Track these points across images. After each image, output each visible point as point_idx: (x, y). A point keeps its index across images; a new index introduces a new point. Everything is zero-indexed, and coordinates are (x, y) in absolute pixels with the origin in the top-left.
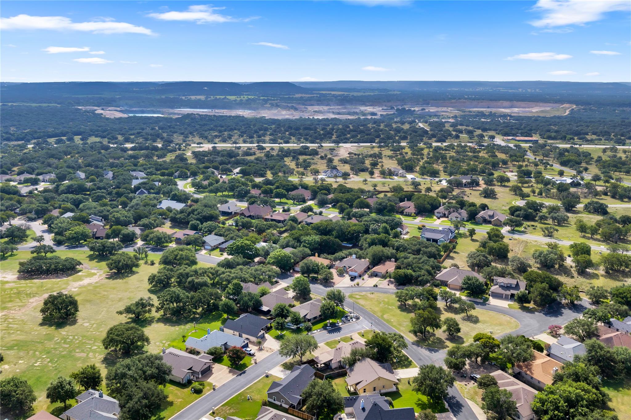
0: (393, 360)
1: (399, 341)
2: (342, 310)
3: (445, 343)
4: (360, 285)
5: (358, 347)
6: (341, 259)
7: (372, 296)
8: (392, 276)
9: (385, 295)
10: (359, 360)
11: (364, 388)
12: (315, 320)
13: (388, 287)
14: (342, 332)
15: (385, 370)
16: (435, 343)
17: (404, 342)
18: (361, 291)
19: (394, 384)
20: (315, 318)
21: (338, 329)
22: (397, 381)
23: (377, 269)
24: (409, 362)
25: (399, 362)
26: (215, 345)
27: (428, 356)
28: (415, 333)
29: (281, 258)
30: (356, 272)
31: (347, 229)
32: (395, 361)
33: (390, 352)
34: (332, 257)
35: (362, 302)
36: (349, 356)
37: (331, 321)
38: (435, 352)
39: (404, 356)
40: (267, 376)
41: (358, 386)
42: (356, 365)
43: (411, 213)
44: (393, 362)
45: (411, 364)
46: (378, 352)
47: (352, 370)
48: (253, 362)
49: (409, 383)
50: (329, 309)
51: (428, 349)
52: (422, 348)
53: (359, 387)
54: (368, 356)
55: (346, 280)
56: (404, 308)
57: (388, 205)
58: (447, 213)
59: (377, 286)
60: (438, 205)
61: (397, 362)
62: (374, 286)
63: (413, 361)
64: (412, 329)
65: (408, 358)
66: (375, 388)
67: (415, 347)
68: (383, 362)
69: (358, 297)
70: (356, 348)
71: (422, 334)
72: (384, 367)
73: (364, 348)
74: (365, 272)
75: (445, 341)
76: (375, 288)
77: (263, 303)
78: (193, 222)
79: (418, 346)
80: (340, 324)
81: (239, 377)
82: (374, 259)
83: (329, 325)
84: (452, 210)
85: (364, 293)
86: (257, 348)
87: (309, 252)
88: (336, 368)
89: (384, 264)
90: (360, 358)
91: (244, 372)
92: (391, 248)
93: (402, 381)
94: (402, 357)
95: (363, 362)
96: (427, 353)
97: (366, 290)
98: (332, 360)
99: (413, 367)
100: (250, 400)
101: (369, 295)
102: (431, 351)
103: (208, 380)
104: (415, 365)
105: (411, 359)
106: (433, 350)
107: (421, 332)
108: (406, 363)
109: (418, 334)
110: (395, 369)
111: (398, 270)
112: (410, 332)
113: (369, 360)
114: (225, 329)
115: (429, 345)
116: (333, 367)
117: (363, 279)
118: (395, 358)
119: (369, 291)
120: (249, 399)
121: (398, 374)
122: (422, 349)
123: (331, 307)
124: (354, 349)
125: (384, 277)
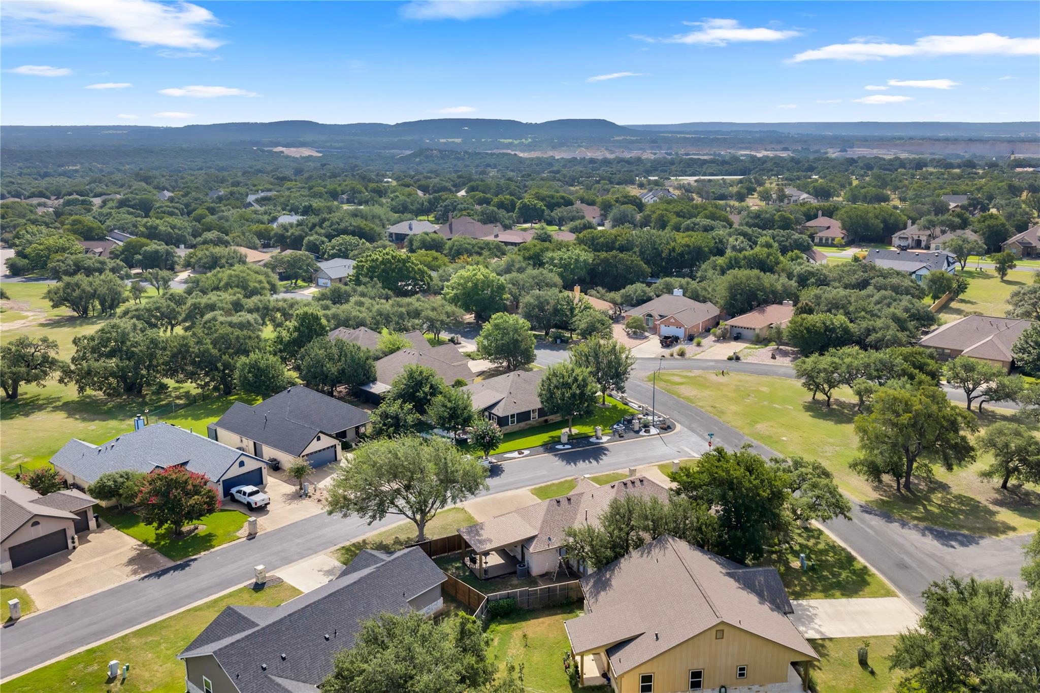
0: (786, 563)
1: (814, 486)
2: (621, 406)
3: (993, 513)
4: (687, 356)
5: (645, 495)
6: (643, 300)
7: (721, 379)
8: (785, 337)
9: (764, 379)
10: (639, 543)
11: (646, 671)
12: (522, 425)
13: (772, 362)
14: (605, 460)
15: (753, 599)
16: (955, 512)
17: (833, 492)
18: (690, 369)
19: (794, 664)
20: (524, 416)
21: (595, 452)
22: (812, 653)
23: (740, 321)
24: (854, 572)
25: (812, 569)
26: (129, 468)
27: (932, 556)
28: (874, 471)
29: (476, 285)
30: (679, 326)
31: (668, 243)
32: (796, 564)
33: (779, 526)
34: (617, 296)
35: (687, 391)
36: (598, 526)
37: (575, 430)
38: (962, 544)
39: (833, 548)
40: (258, 587)
41: (615, 658)
42: (624, 563)
43: (833, 239)
44: (788, 568)
45: (865, 583)
46: (725, 521)
47: (602, 585)
48: (244, 532)
49: (863, 662)
50: (567, 386)
51: (931, 531)
52: (904, 524)
53: (621, 663)
54: (679, 533)
55: (651, 346)
56: (825, 409)
57: (776, 218)
58: (924, 238)
59: (738, 359)
60: (901, 226)
61: (805, 571)
62: (730, 359)
63: (873, 570)
64: (862, 455)
65: (851, 559)
66: (696, 675)
67: (876, 522)
68: (741, 562)
69: (677, 379)
70: (628, 499)
71: (898, 476)
72: (748, 585)
73: (664, 501)
74: (708, 331)
75: (992, 507)
76: (733, 364)
77: (378, 375)
78: (312, 238)
79: (888, 517)
80: (605, 439)
81: (154, 581)
82: (733, 297)
83: (564, 439)
84: (938, 230)
85: (696, 373)
86: (291, 489)
87: (558, 280)
88: (546, 576)
89: (763, 311)
90: (647, 536)
91: (182, 567)
92: (784, 275)
93: (833, 652)
94: (822, 552)
95: (656, 552)
96: (930, 543)
97: (705, 366)
98: (530, 540)
99: (875, 595)
100: (116, 686)
101: (712, 377)
102: (942, 537)
103: (23, 587)
104: (882, 585)
105: (861, 561)
106: (953, 537)
107: (896, 473)
108: (844, 574)
109: (886, 478)
110: (798, 596)
111: (805, 316)
112: (854, 466)
113: (682, 546)
114: (221, 432)
115: (929, 517)
116: (536, 570)
117: (699, 345)
118: (796, 554)
119: (713, 368)
120: (111, 680)
121: (811, 619)
122: (905, 531)
123: (576, 380)
124: (623, 500)
125: (761, 341)
